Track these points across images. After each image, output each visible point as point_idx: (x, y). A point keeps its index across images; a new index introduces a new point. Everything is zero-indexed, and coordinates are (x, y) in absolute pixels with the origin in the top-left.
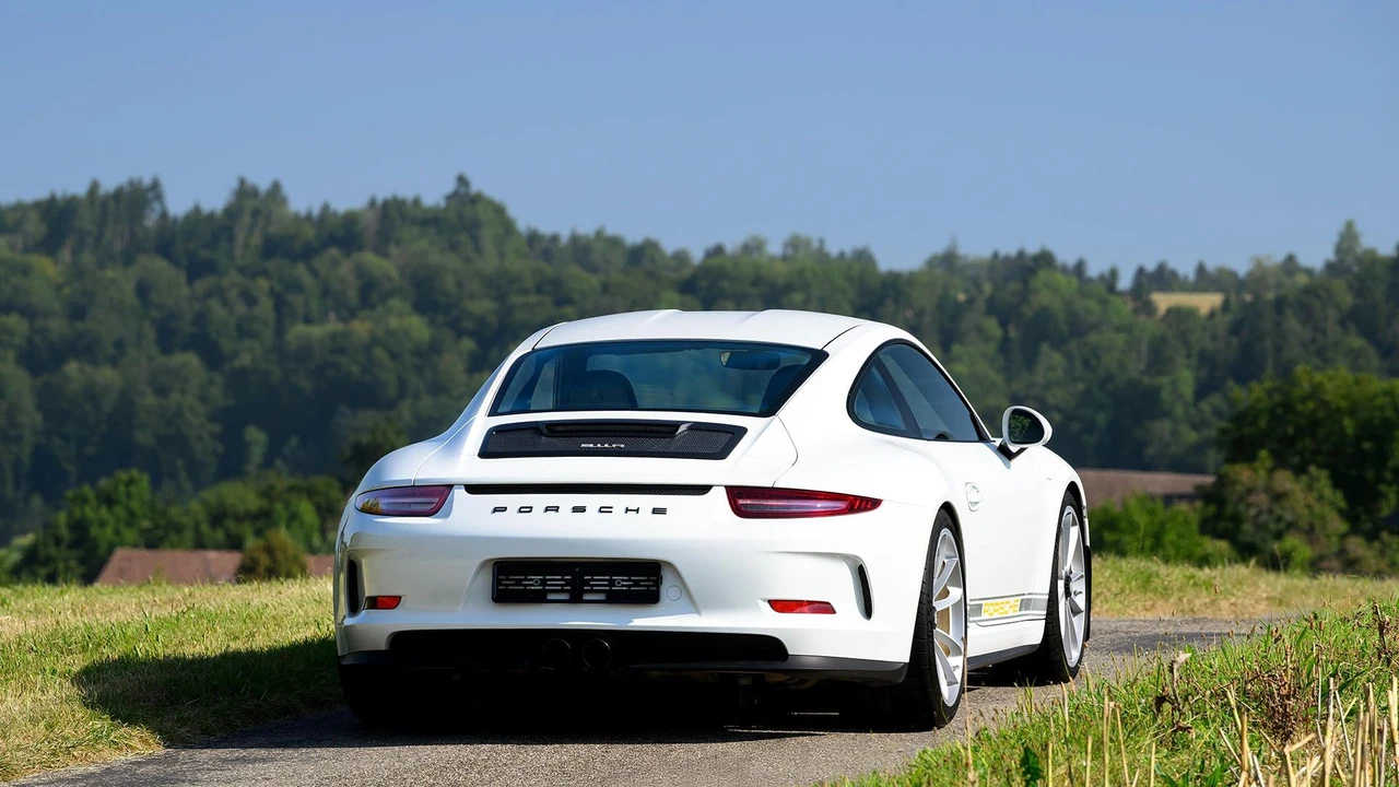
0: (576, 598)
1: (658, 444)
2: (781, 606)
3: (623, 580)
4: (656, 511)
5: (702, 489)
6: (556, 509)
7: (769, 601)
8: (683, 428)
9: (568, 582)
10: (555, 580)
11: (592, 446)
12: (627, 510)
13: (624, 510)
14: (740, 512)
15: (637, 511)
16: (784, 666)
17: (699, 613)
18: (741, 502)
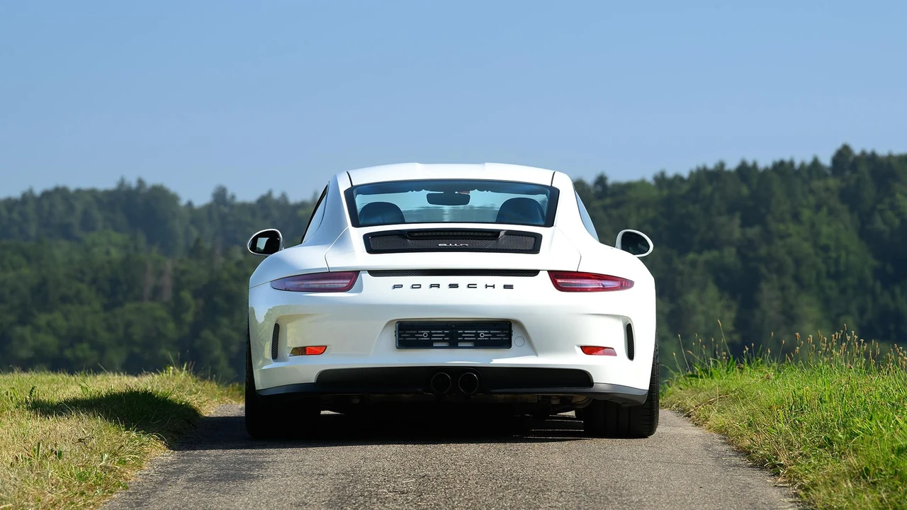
0: (453, 344)
1: (490, 244)
2: (589, 350)
3: (485, 333)
4: (506, 287)
5: (534, 273)
6: (438, 286)
7: (581, 347)
8: (502, 234)
9: (447, 335)
10: (438, 334)
11: (445, 245)
12: (487, 286)
13: (484, 287)
14: (560, 288)
15: (494, 286)
16: (591, 390)
17: (537, 355)
18: (559, 281)
